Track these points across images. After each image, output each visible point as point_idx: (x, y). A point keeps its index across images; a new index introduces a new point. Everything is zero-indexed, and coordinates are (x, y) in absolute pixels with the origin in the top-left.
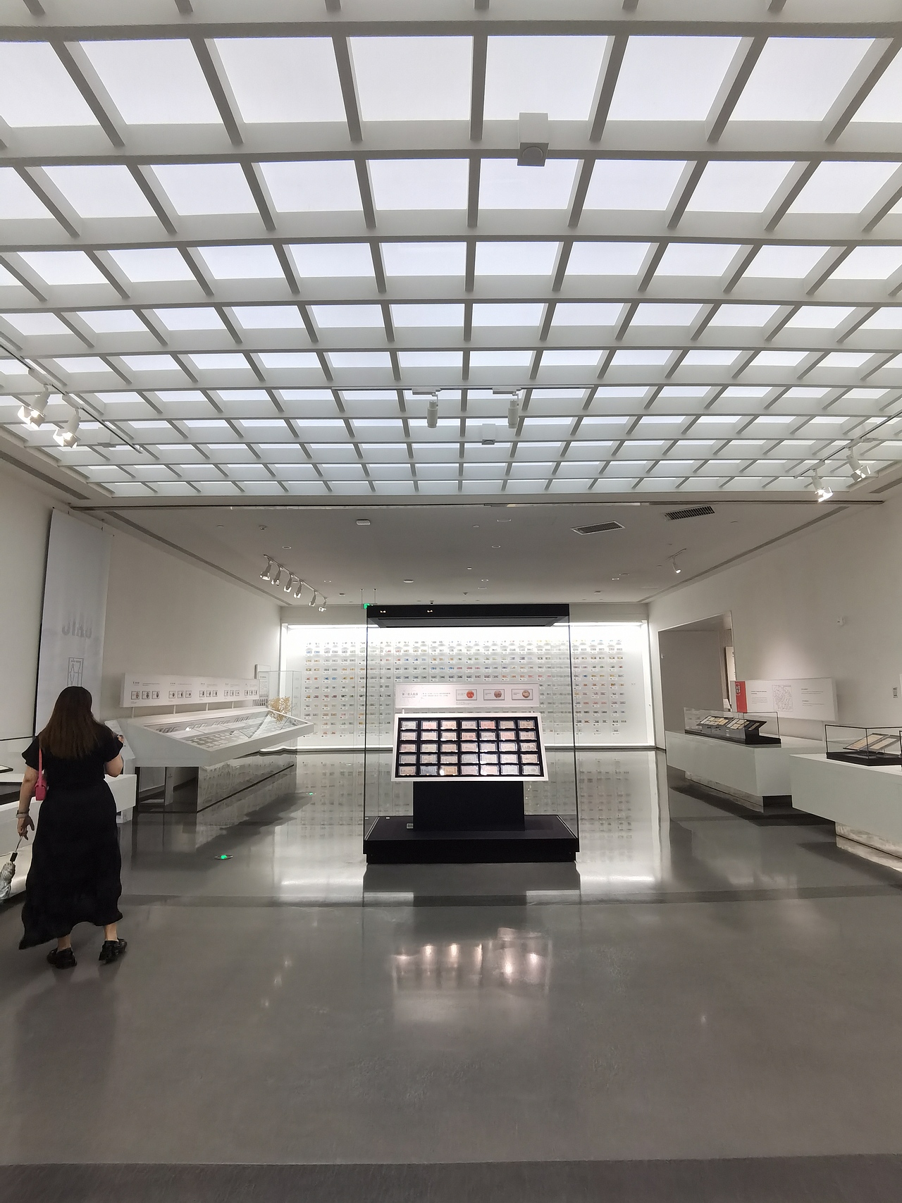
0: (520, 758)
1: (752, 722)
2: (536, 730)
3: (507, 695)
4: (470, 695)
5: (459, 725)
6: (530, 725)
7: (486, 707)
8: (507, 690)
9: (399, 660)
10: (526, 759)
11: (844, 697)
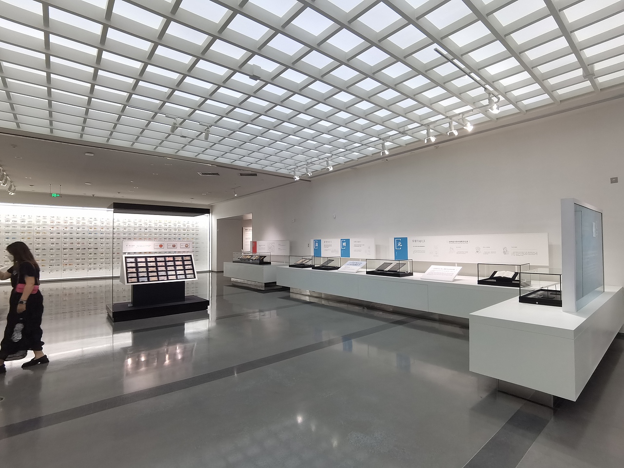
0: (185, 272)
1: (261, 256)
2: (191, 260)
3: (178, 246)
4: (161, 246)
5: (156, 259)
6: (188, 258)
7: (167, 251)
8: (178, 244)
9: (66, 228)
10: (187, 272)
11: (293, 247)
